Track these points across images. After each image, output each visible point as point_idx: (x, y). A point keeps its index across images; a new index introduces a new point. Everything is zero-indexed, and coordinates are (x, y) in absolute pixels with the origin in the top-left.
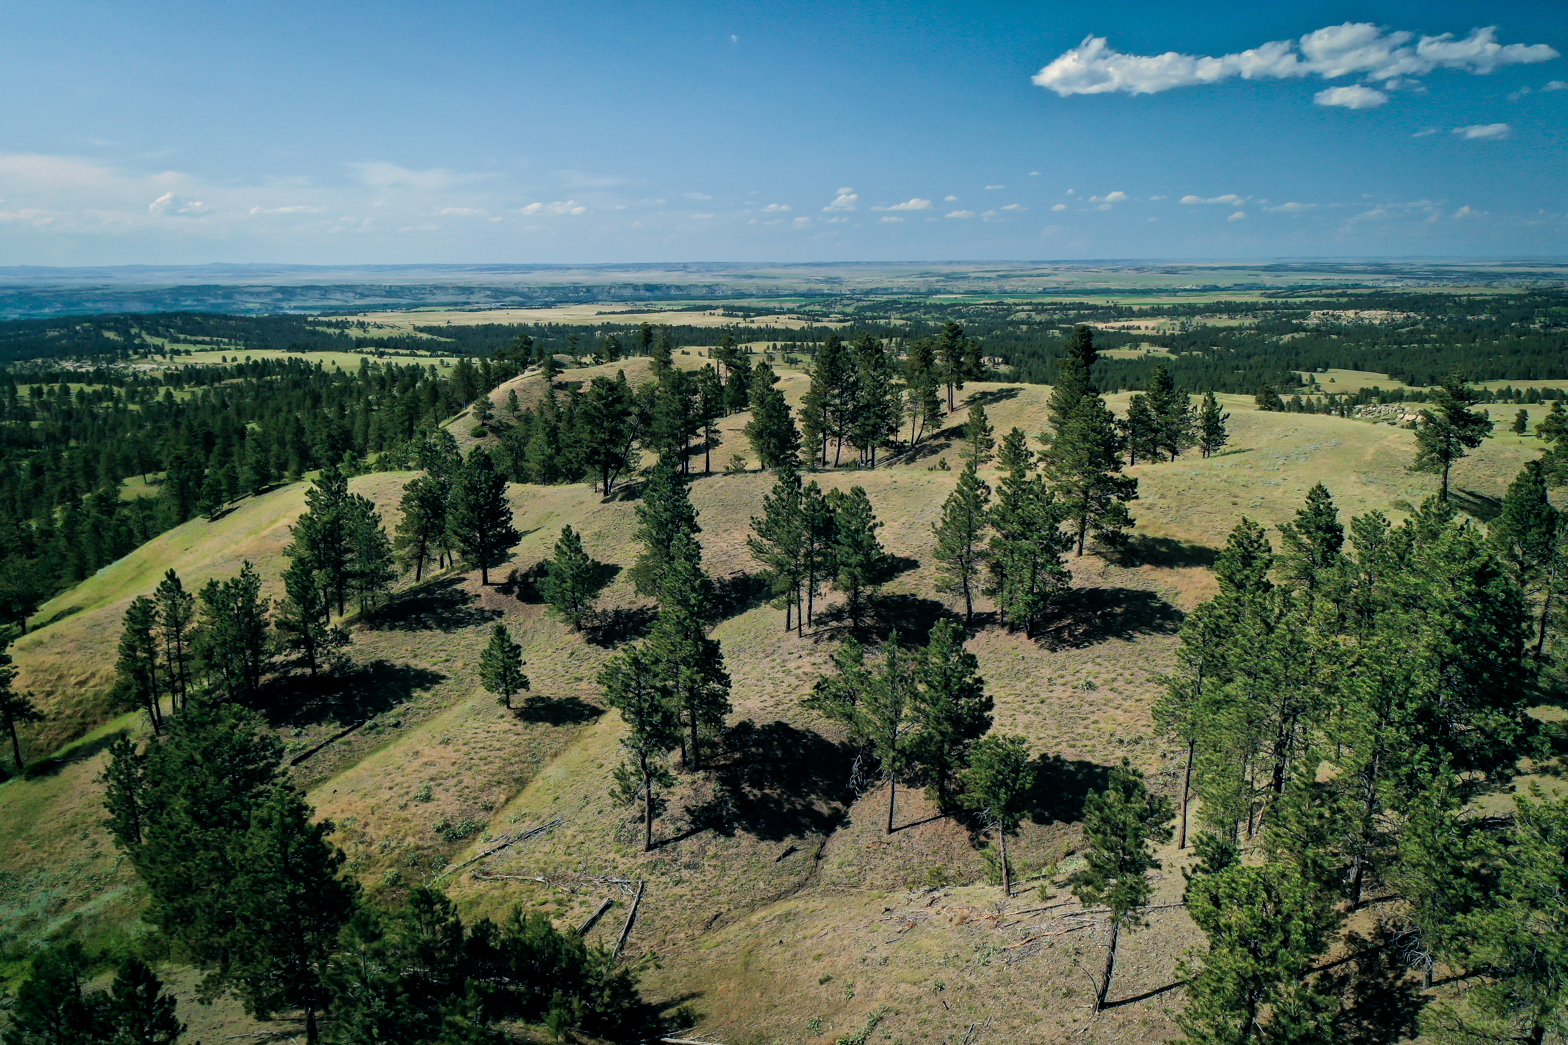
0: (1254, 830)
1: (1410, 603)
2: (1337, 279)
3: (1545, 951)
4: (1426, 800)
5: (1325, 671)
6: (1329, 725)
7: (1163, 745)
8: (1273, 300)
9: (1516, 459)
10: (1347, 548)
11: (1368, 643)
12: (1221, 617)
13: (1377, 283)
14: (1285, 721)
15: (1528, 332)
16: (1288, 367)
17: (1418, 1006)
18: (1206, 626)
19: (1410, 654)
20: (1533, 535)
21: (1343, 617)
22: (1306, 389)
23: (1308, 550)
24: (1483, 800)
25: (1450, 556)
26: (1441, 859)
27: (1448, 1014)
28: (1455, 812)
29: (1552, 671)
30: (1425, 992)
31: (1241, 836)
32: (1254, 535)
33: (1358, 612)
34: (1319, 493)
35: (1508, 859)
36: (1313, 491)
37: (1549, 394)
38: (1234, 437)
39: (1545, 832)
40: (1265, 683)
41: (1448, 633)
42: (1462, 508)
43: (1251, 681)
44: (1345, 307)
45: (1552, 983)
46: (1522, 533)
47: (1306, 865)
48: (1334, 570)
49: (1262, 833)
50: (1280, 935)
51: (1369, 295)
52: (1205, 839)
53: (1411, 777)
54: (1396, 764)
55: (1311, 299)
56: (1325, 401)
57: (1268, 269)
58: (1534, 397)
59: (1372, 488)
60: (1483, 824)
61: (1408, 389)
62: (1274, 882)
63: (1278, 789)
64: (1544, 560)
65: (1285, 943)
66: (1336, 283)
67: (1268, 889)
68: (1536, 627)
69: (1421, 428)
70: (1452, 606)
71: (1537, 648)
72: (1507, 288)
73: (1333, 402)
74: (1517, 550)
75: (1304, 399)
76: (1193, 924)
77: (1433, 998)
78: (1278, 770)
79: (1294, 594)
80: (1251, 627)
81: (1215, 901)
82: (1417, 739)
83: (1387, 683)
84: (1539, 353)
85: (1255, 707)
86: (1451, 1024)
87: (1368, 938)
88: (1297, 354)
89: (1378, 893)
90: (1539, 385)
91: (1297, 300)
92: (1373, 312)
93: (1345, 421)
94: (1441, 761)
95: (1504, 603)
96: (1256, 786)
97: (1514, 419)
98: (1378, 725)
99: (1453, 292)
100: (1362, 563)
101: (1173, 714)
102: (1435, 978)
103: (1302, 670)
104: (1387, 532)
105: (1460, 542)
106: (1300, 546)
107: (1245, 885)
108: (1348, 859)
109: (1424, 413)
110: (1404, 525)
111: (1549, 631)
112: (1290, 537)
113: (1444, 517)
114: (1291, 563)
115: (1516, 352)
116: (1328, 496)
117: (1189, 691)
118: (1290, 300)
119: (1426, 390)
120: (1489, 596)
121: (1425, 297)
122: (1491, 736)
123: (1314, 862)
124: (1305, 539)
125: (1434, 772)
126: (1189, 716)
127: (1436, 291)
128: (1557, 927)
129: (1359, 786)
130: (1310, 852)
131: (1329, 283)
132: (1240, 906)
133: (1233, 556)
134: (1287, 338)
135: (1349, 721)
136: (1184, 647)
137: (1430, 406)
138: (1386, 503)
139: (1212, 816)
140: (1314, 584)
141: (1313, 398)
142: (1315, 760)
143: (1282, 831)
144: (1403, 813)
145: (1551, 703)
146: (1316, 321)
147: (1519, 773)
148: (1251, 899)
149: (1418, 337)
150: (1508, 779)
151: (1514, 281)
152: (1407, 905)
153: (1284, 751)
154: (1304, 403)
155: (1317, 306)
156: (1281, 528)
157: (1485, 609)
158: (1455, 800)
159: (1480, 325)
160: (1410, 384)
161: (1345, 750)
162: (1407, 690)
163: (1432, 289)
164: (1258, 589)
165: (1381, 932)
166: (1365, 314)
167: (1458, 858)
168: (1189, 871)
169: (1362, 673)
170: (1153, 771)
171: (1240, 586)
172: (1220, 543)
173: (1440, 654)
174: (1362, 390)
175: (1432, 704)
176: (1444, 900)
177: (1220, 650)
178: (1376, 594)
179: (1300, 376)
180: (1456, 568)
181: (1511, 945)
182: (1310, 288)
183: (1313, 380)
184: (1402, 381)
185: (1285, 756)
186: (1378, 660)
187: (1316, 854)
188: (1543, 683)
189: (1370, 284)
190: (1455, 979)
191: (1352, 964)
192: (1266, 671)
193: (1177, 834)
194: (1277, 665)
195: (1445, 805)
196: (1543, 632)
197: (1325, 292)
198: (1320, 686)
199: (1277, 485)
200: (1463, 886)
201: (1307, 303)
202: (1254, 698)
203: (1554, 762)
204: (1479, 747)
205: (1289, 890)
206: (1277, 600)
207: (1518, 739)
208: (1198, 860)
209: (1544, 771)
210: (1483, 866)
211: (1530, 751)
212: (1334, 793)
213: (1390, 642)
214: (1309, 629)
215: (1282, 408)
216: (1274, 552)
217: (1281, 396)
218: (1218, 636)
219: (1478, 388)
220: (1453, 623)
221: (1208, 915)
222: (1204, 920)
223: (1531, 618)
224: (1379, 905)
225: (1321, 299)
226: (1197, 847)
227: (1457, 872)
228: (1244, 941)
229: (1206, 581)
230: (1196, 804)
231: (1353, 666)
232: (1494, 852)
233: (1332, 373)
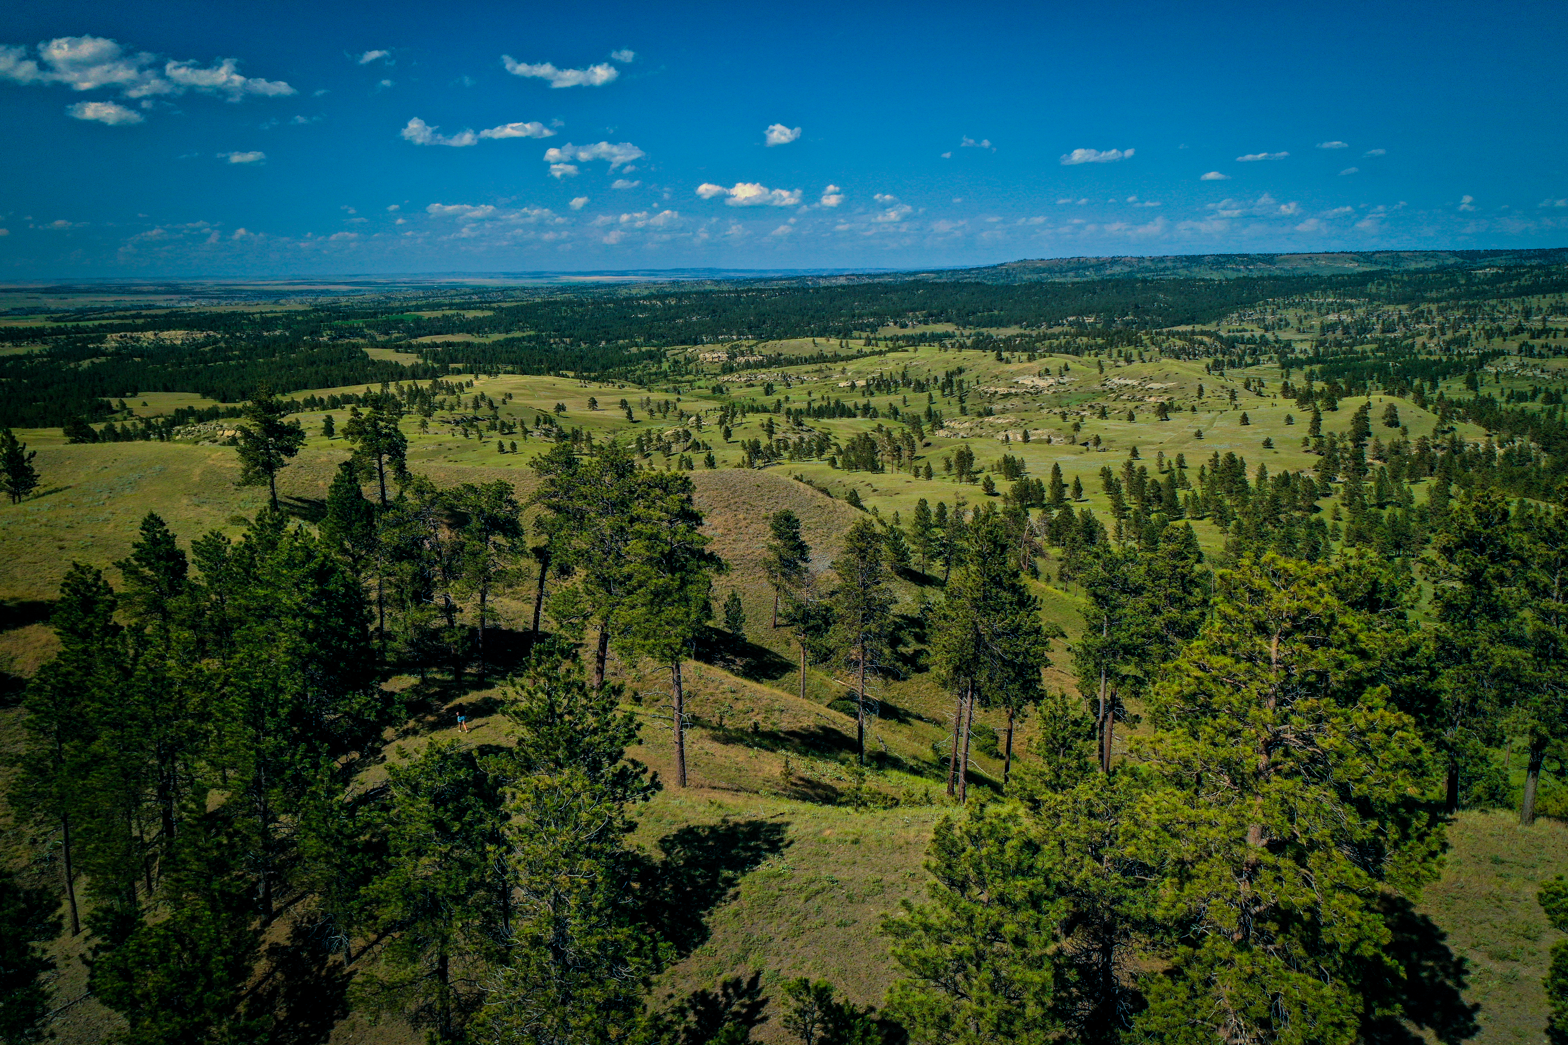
0: (154, 884)
1: (265, 613)
2: (128, 300)
3: (436, 890)
4: (314, 795)
5: (194, 701)
6: (210, 751)
7: (29, 831)
8: (62, 324)
9: (331, 462)
10: (193, 573)
11: (232, 662)
12: (69, 673)
13: (171, 304)
14: (163, 763)
15: (318, 345)
16: (94, 394)
17: (345, 985)
18: (54, 687)
19: (273, 662)
20: (357, 530)
21: (201, 642)
22: (118, 416)
23: (153, 582)
24: (362, 776)
25: (290, 563)
26: (337, 844)
27: (370, 980)
28: (341, 797)
29: (395, 644)
30: (348, 969)
31: (141, 898)
32: (90, 579)
33: (216, 633)
34: (153, 523)
35: (391, 822)
36: (146, 522)
37: (347, 399)
38: (46, 477)
39: (415, 788)
40: (134, 730)
41: (302, 634)
42: (293, 514)
43: (118, 733)
44: (143, 328)
45: (445, 914)
46: (347, 529)
47: (214, 898)
48: (184, 597)
49: (162, 884)
50: (202, 980)
51: (166, 316)
52: (100, 914)
53: (296, 777)
54: (280, 771)
55: (104, 322)
56: (141, 426)
57: (47, 291)
58: (335, 403)
59: (206, 508)
60: (364, 799)
61: (222, 407)
62: (185, 930)
63: (170, 834)
64: (370, 548)
65: (208, 987)
66: (128, 305)
67: (180, 938)
68: (375, 609)
69: (242, 443)
70: (301, 609)
71: (379, 629)
72: (293, 305)
73: (149, 425)
74: (347, 544)
75: (118, 426)
76: (106, 1010)
77: (355, 972)
78: (167, 815)
79: (147, 631)
80: (106, 676)
81: (126, 975)
82: (295, 741)
83: (256, 695)
84: (332, 363)
85: (129, 758)
86: (375, 988)
87: (288, 943)
88: (101, 380)
89: (289, 898)
90: (338, 392)
91: (90, 324)
92: (173, 333)
93: (166, 445)
94: (320, 754)
95: (344, 596)
96: (147, 839)
97: (323, 424)
98: (256, 739)
99: (246, 310)
100: (211, 584)
101: (35, 794)
102: (353, 952)
103: (172, 706)
104: (229, 550)
105: (297, 548)
106: (144, 580)
107: (154, 945)
108: (253, 877)
109: (242, 429)
110: (243, 540)
111: (386, 610)
112: (131, 572)
113: (279, 526)
114: (138, 599)
115: (313, 363)
116: (163, 524)
117: (49, 763)
118: (81, 324)
119: (239, 405)
120: (331, 592)
121: (220, 316)
122: (357, 718)
123: (221, 892)
124: (147, 572)
125: (316, 766)
126: (55, 790)
127: (230, 309)
128: (440, 866)
129: (251, 802)
130: (216, 885)
131: (122, 305)
132: (154, 968)
133: (70, 606)
134: (86, 364)
135: (229, 742)
136: (32, 716)
137: (245, 421)
138: (222, 521)
139: (103, 887)
140: (166, 615)
141: (128, 424)
142: (202, 792)
143: (182, 875)
144: (296, 814)
145: (400, 673)
146: (114, 344)
147: (386, 743)
148: (164, 957)
149: (222, 355)
150: (379, 751)
151: (298, 299)
152: (317, 899)
153: (169, 793)
154: (119, 429)
155: (113, 329)
156: (119, 565)
157: (329, 604)
158: (338, 786)
159: (275, 340)
160: (223, 401)
161: (230, 773)
162: (276, 698)
163: (224, 308)
164: (106, 635)
165: (298, 932)
166: (165, 335)
167: (350, 837)
168: (89, 956)
169: (232, 693)
170: (23, 862)
171: (85, 635)
172: (53, 594)
173: (300, 656)
174: (177, 411)
175: (301, 704)
176: (347, 880)
177: (76, 709)
178: (230, 612)
179: (109, 403)
180: (298, 573)
181: (407, 896)
182: (101, 310)
183: (123, 406)
184: (215, 398)
185: (171, 799)
186: (244, 677)
187: (222, 884)
188: (390, 657)
189: (164, 304)
190: (370, 946)
191: (278, 975)
192: (133, 717)
193: (67, 922)
194: (143, 708)
195: (331, 793)
196: (381, 612)
197: (118, 313)
198: (192, 716)
199: (107, 520)
200: (360, 861)
201: (101, 326)
202: (125, 749)
203: (411, 723)
204: (350, 731)
205: (202, 931)
206: (130, 641)
207: (379, 714)
208: (97, 940)
209: (406, 733)
210: (373, 836)
211: (391, 721)
212: (229, 818)
213: (252, 656)
214: (170, 663)
215: (94, 438)
216: (116, 591)
217: (92, 426)
218: (70, 695)
219: (286, 399)
220: (305, 624)
221: (120, 993)
222: (116, 1001)
223: (370, 603)
224: (292, 908)
225: (116, 322)
226: (93, 927)
227: (353, 850)
228: (165, 1001)
229: (44, 638)
230: (83, 882)
231: (222, 688)
232: (379, 821)
233: (144, 396)
